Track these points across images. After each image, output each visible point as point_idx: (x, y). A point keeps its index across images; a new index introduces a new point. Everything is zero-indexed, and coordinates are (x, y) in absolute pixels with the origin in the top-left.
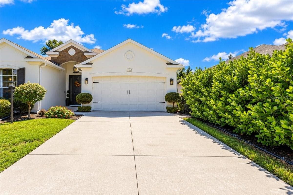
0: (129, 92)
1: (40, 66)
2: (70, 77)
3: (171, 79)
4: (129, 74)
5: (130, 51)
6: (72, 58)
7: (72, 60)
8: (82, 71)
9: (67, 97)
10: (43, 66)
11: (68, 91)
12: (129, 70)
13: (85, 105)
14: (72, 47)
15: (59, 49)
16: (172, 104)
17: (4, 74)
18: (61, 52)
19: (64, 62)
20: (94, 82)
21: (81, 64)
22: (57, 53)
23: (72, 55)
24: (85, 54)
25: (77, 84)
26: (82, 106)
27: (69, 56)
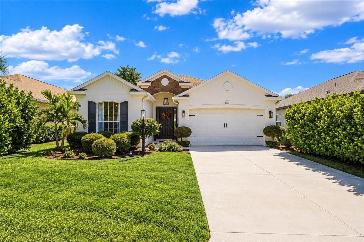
0: (225, 125)
1: (143, 99)
2: (157, 108)
3: (270, 111)
4: (227, 106)
5: (228, 82)
6: (164, 89)
7: (165, 90)
8: (178, 103)
10: (145, 99)
12: (227, 102)
14: (165, 76)
15: (150, 79)
16: (271, 138)
18: (153, 82)
19: (156, 93)
20: (189, 115)
21: (178, 96)
22: (149, 84)
23: (165, 85)
24: (180, 85)
25: (165, 117)
26: (180, 140)
27: (162, 87)
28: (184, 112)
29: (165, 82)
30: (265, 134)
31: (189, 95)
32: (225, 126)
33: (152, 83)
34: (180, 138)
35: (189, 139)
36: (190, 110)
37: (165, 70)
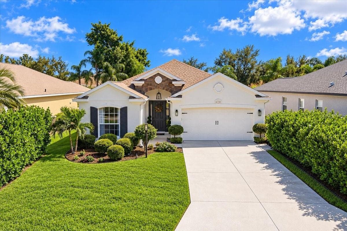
1: (141, 105)
2: (150, 101)
3: (259, 110)
4: (219, 106)
5: (219, 83)
7: (159, 88)
8: (172, 103)
12: (218, 102)
13: (177, 136)
14: (158, 74)
16: (259, 135)
19: (149, 90)
20: (182, 113)
21: (172, 97)
22: (143, 82)
23: (158, 83)
24: (173, 83)
25: (158, 110)
26: (174, 137)
27: (156, 84)
28: (177, 111)
29: (158, 80)
30: (254, 131)
31: (182, 96)
32: (217, 123)
33: (146, 81)
34: (174, 135)
35: (182, 136)
36: (183, 109)
37: (158, 69)
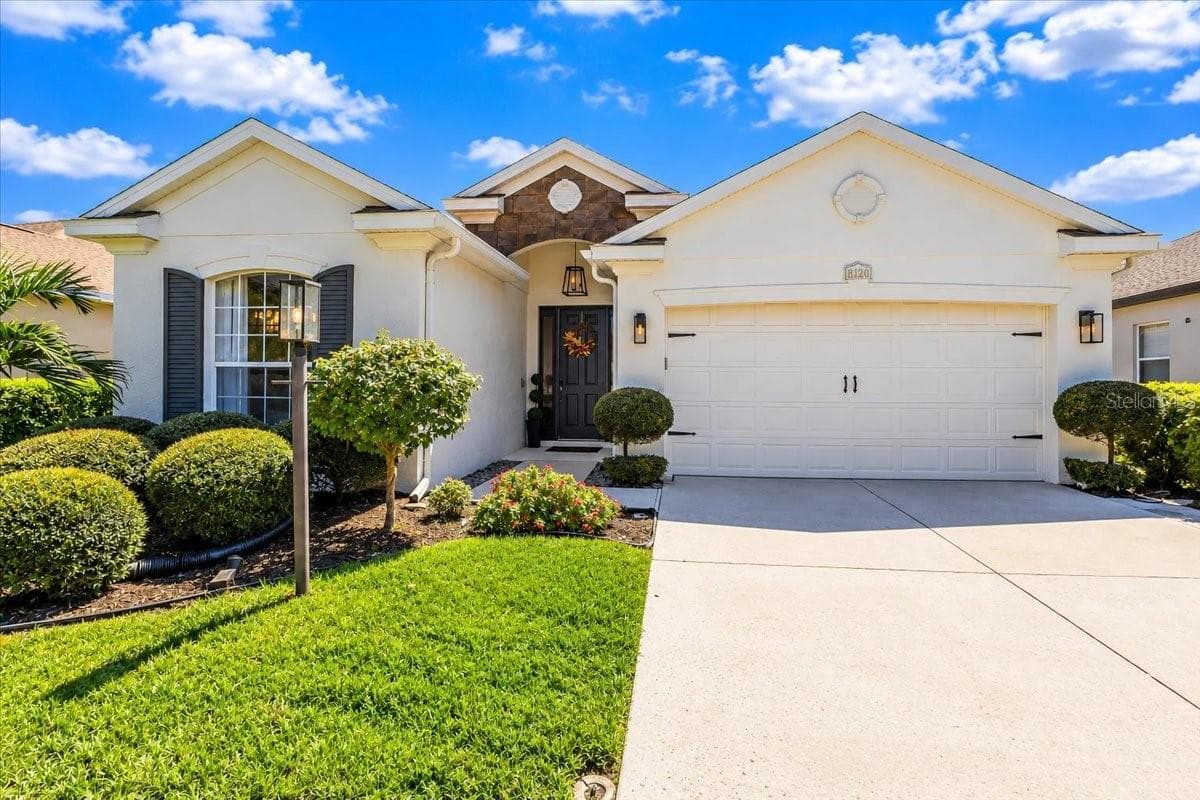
0: (851, 384)
1: (429, 255)
2: (545, 311)
3: (1082, 312)
4: (857, 290)
5: (862, 173)
6: (562, 226)
7: (565, 232)
8: (615, 279)
9: (530, 405)
10: (440, 256)
11: (535, 379)
13: (637, 448)
14: (566, 173)
15: (503, 184)
17: (253, 300)
18: (514, 196)
19: (527, 244)
20: (671, 335)
21: (612, 244)
22: (498, 205)
23: (564, 211)
24: (627, 204)
25: (575, 347)
26: (622, 453)
27: (553, 217)
28: (640, 319)
29: (565, 198)
30: (1064, 423)
31: (665, 239)
33: (509, 201)
34: (621, 445)
35: (665, 446)
36: (670, 310)
37: (563, 145)
